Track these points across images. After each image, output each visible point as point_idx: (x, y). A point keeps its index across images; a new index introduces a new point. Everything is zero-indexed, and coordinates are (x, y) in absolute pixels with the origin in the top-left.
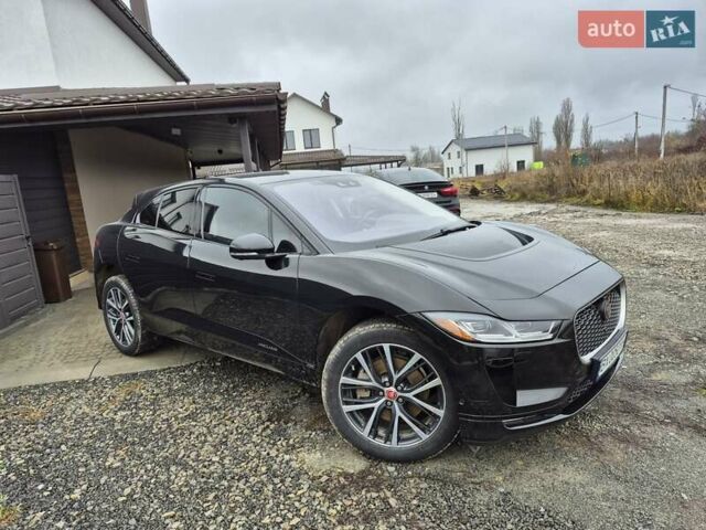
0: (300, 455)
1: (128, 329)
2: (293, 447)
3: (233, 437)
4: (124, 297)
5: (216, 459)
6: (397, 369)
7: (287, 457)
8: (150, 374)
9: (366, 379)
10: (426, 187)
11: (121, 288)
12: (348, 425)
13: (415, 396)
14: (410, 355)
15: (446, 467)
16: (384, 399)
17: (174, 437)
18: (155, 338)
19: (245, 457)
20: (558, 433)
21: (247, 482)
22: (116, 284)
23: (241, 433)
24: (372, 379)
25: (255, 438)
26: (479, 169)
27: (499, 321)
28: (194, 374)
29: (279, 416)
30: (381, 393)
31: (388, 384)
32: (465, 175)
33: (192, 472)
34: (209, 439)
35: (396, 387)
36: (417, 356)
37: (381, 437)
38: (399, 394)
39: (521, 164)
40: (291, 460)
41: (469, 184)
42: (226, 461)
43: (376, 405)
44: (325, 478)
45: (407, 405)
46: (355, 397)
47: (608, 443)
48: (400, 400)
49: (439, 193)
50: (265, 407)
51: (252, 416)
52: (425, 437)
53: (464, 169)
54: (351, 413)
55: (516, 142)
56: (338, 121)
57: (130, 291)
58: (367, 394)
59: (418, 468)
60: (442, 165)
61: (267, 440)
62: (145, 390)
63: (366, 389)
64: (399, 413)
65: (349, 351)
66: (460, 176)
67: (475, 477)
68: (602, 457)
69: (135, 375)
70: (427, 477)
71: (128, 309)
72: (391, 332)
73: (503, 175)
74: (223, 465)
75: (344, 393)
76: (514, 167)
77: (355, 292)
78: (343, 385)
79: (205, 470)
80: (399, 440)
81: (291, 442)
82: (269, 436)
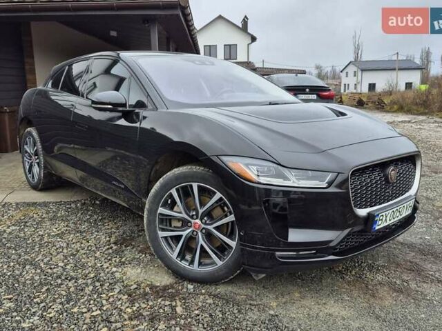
0: (125, 269)
1: (36, 169)
2: (124, 263)
3: (83, 252)
4: (35, 145)
5: (61, 264)
6: (202, 205)
7: (114, 269)
8: (45, 204)
9: (179, 211)
10: (307, 90)
11: (33, 136)
12: (162, 248)
13: (215, 228)
14: (212, 194)
15: (234, 291)
16: (190, 230)
17: (41, 246)
18: (55, 178)
19: (84, 266)
20: (343, 278)
21: (76, 282)
22: (30, 134)
23: (90, 250)
24: (183, 212)
25: (98, 254)
26: (372, 87)
27: (280, 167)
28: (77, 207)
29: (124, 242)
30: (189, 224)
31: (195, 217)
32: (359, 91)
33: (39, 271)
34: (65, 251)
35: (201, 220)
36: (218, 195)
37: (187, 261)
38: (203, 226)
39: (409, 85)
40: (117, 272)
41: (357, 97)
42: (68, 267)
43: (184, 234)
44: (135, 286)
45: (209, 236)
46: (171, 226)
47: (383, 291)
48: (204, 231)
49: (318, 96)
50: (116, 234)
51: (104, 239)
52: (220, 263)
53: (359, 86)
54: (166, 238)
55: (407, 66)
56: (254, 39)
57: (38, 140)
58: (179, 224)
59: (212, 289)
60: (340, 83)
61: (106, 256)
62: (36, 214)
63: (179, 220)
64: (201, 242)
65: (166, 187)
66: (355, 91)
67: (253, 300)
68: (372, 300)
69: (34, 204)
70: (216, 296)
71: (36, 154)
72: (199, 173)
73: (390, 93)
74: (64, 270)
75: (161, 221)
76: (402, 87)
77: (176, 139)
78: (161, 214)
79: (49, 270)
80: (200, 264)
81: (123, 260)
82: (109, 254)
